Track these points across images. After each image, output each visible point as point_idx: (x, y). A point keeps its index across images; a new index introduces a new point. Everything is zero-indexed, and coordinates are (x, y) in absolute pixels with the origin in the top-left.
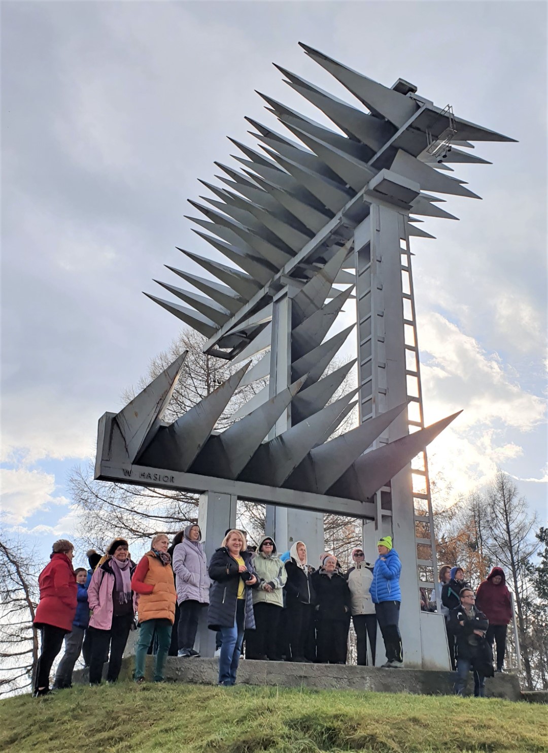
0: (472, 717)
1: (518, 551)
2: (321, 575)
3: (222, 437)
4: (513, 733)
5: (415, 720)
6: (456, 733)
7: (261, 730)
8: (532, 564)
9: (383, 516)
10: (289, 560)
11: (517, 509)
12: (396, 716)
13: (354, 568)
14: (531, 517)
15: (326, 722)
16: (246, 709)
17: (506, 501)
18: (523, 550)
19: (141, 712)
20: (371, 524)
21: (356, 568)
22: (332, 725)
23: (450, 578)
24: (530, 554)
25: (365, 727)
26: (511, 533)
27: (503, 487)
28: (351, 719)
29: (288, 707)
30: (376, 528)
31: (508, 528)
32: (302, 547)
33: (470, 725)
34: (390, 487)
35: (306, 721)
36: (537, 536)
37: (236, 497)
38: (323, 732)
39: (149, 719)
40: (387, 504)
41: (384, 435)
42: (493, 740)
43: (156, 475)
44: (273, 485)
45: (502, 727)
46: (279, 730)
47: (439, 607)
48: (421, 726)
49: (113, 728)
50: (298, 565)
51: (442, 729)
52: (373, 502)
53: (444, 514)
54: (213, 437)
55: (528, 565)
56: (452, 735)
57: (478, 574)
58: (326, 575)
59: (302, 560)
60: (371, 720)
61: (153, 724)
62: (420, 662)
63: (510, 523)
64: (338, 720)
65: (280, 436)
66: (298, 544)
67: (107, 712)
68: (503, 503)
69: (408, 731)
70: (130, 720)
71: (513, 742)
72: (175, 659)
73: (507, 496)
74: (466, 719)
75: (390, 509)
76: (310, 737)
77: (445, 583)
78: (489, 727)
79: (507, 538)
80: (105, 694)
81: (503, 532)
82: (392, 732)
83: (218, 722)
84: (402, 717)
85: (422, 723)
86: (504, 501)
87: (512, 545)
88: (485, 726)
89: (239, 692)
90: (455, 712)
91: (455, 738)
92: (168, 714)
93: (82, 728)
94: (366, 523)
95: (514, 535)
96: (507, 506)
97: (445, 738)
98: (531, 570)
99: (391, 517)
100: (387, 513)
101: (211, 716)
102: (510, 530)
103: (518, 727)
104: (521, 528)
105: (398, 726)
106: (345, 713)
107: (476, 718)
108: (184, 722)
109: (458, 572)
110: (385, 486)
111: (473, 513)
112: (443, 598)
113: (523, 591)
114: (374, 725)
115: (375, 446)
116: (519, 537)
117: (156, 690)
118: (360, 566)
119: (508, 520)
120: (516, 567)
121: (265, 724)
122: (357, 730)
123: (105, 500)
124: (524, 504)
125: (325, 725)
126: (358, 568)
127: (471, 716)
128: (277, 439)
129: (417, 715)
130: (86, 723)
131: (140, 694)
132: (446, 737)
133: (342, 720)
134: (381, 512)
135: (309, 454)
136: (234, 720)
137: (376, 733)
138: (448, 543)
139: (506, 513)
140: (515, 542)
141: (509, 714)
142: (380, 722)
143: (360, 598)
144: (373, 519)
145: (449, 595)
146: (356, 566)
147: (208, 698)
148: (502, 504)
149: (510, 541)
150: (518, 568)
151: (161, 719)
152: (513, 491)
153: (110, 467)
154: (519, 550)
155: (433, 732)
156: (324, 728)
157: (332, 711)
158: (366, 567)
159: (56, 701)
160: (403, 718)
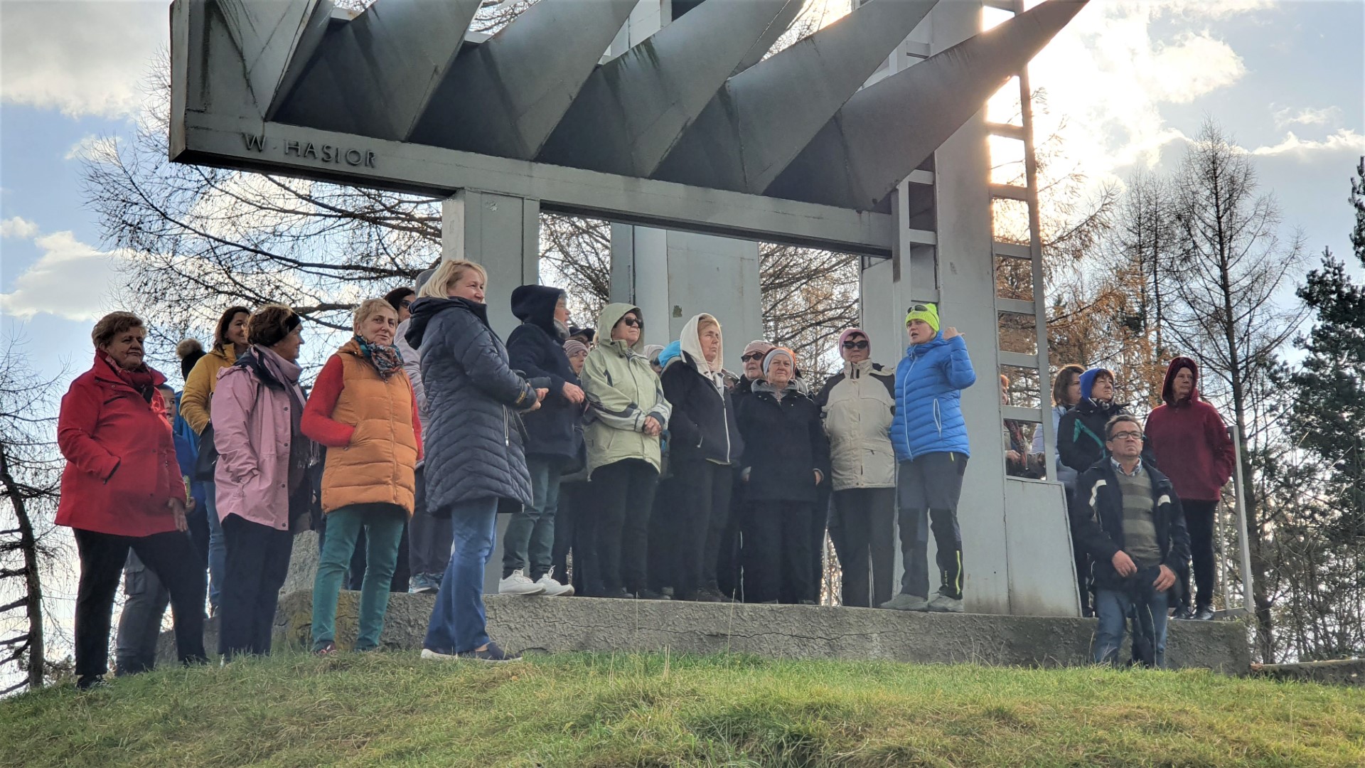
0: (1138, 707)
1: (1247, 334)
2: (758, 393)
3: (494, 47)
4: (1238, 741)
5: (1002, 716)
6: (1100, 741)
7: (635, 741)
8: (1285, 363)
9: (914, 247)
10: (677, 359)
11: (1249, 227)
12: (956, 706)
13: (840, 376)
14: (1286, 246)
15: (787, 720)
16: (592, 699)
17: (1222, 207)
18: (1261, 330)
19: (333, 717)
20: (881, 267)
21: (848, 376)
22: (802, 727)
23: (1080, 396)
24: (1279, 340)
25: (883, 732)
26: (1231, 289)
27: (1215, 170)
28: (848, 714)
29: (694, 692)
30: (897, 277)
31: (1224, 277)
32: (712, 328)
33: (1133, 724)
34: (934, 171)
35: (740, 721)
36: (1301, 293)
37: (537, 205)
38: (782, 743)
39: (352, 731)
40: (924, 213)
41: (919, 36)
42: (1190, 755)
43: (328, 148)
44: (631, 171)
45: (1211, 727)
46: (677, 741)
47: (1051, 465)
48: (1016, 728)
49: (268, 756)
50: (701, 371)
51: (1068, 733)
52: (890, 212)
53: (1061, 245)
54: (467, 49)
55: (1276, 367)
56: (1091, 746)
57: (1145, 393)
58: (768, 394)
59: (709, 358)
60: (896, 716)
61: (364, 743)
62: (1003, 597)
63: (1231, 262)
64: (817, 716)
65: (647, 43)
66: (700, 319)
67: (248, 719)
68: (1212, 211)
69: (984, 738)
70: (305, 736)
71: (1237, 760)
72: (404, 599)
73: (1224, 195)
74: (1125, 711)
75: (931, 226)
76: (750, 755)
77: (1067, 407)
78: (1179, 728)
79: (1220, 301)
80: (238, 681)
81: (1210, 286)
82: (947, 741)
83: (526, 732)
84: (970, 709)
85: (1019, 722)
86: (1217, 206)
87: (1234, 318)
88: (1169, 725)
89: (568, 667)
90: (1097, 698)
91: (1097, 753)
92: (399, 722)
93: (191, 756)
94: (870, 265)
95: (1240, 294)
96: (1224, 219)
97: (1073, 753)
98: (1280, 378)
99: (934, 247)
100: (924, 237)
101: (507, 718)
102: (1231, 278)
103: (1249, 728)
104: (1259, 277)
105: (962, 728)
106: (833, 700)
107: (1148, 708)
108: (443, 734)
109: (1100, 379)
110: (918, 168)
111: (1136, 239)
112: (1060, 447)
113: (1257, 432)
114: (903, 726)
115: (895, 64)
116: (1253, 299)
117: (364, 667)
118: (858, 371)
119: (1226, 255)
120: (1242, 374)
121: (641, 728)
122: (863, 738)
123: (185, 224)
124: (1267, 214)
125: (787, 727)
126: (852, 377)
127: (1136, 705)
128: (639, 50)
129: (1007, 704)
130: (199, 747)
131: (322, 680)
132: (1076, 750)
133: (825, 718)
134: (908, 236)
135: (722, 92)
136: (563, 724)
137: (909, 744)
138: (1070, 319)
139: (1221, 239)
140: (1240, 311)
141: (1227, 701)
142: (918, 720)
143: (856, 449)
144: (886, 253)
145: (1076, 437)
146: (848, 373)
147: (494, 680)
148: (1210, 215)
149: (1229, 308)
150: (1247, 376)
151: (382, 731)
152: (1241, 180)
153: (207, 129)
154: (1251, 330)
155: (1045, 741)
156: (785, 735)
157: (800, 697)
158: (871, 374)
159: (119, 702)
160: (973, 712)
